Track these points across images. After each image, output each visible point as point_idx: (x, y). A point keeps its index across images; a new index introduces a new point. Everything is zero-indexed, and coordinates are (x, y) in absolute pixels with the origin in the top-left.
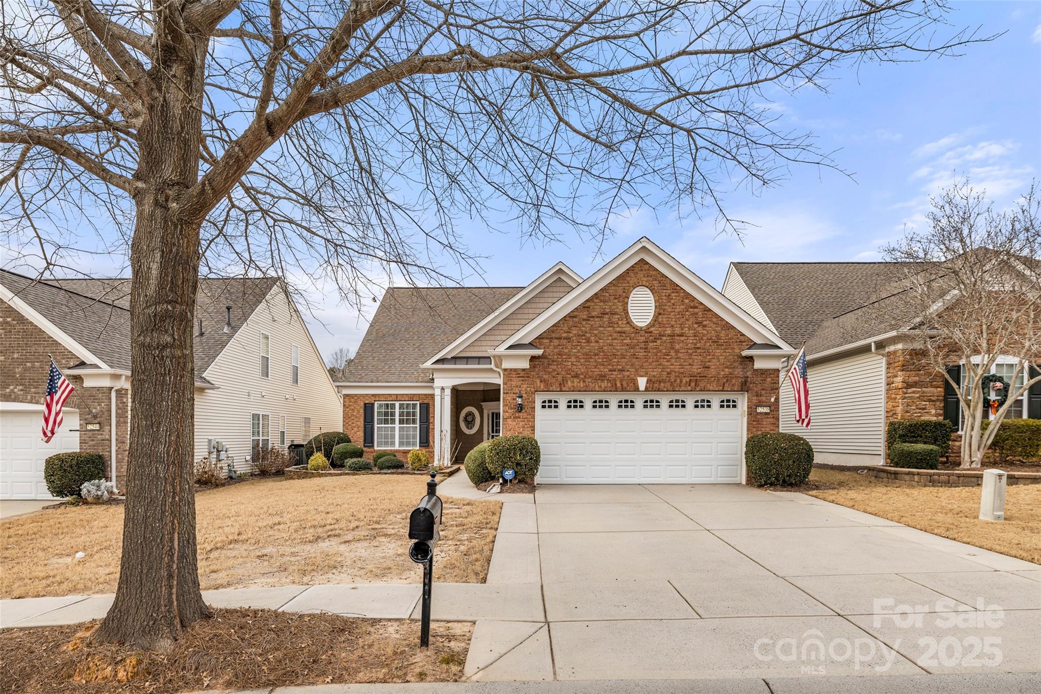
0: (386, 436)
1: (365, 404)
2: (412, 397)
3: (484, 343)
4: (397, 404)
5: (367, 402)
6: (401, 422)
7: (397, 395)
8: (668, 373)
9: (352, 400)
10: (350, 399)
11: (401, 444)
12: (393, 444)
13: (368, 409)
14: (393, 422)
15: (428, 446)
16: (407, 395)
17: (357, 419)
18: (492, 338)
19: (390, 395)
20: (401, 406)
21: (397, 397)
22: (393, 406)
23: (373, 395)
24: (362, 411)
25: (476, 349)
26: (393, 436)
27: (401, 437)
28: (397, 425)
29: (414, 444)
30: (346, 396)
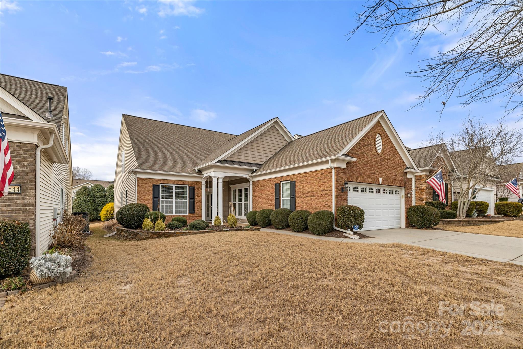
0: (167, 207)
1: (154, 185)
2: (185, 183)
3: (240, 154)
4: (174, 186)
5: (155, 184)
6: (177, 198)
7: (175, 181)
8: (387, 177)
9: (144, 182)
10: (142, 181)
11: (177, 212)
12: (171, 212)
13: (155, 188)
14: (171, 197)
15: (194, 213)
16: (181, 181)
17: (148, 195)
18: (244, 152)
19: (171, 180)
20: (177, 188)
21: (175, 182)
22: (171, 188)
23: (159, 180)
24: (151, 190)
25: (236, 157)
26: (171, 207)
27: (177, 207)
28: (174, 200)
29: (185, 212)
30: (139, 179)
